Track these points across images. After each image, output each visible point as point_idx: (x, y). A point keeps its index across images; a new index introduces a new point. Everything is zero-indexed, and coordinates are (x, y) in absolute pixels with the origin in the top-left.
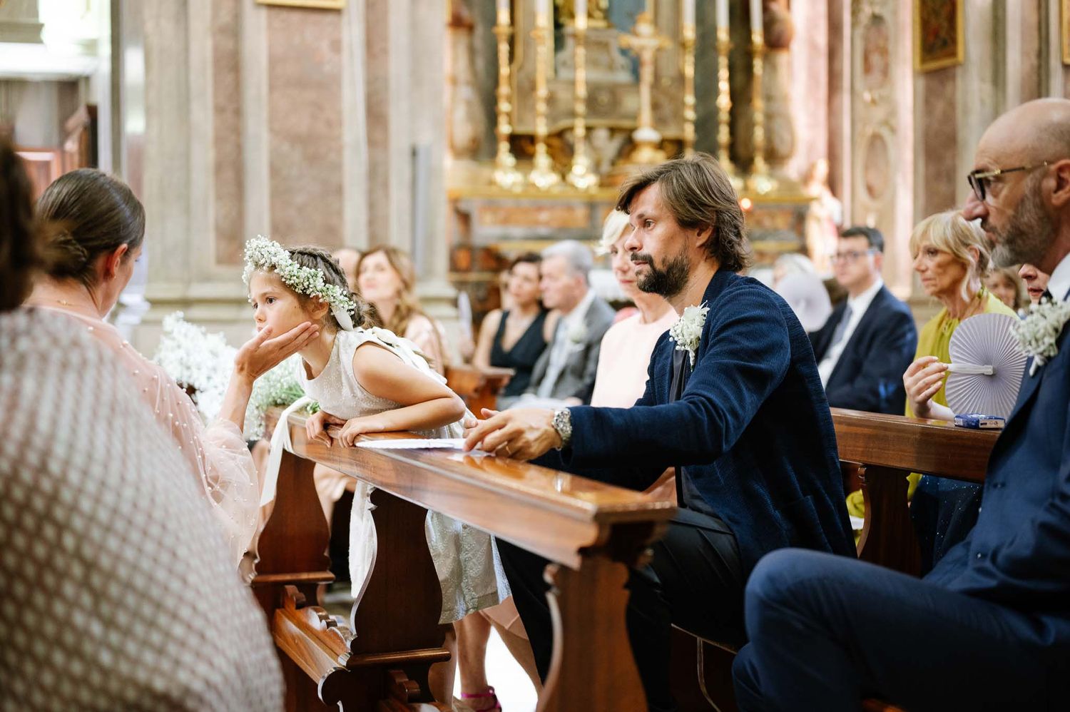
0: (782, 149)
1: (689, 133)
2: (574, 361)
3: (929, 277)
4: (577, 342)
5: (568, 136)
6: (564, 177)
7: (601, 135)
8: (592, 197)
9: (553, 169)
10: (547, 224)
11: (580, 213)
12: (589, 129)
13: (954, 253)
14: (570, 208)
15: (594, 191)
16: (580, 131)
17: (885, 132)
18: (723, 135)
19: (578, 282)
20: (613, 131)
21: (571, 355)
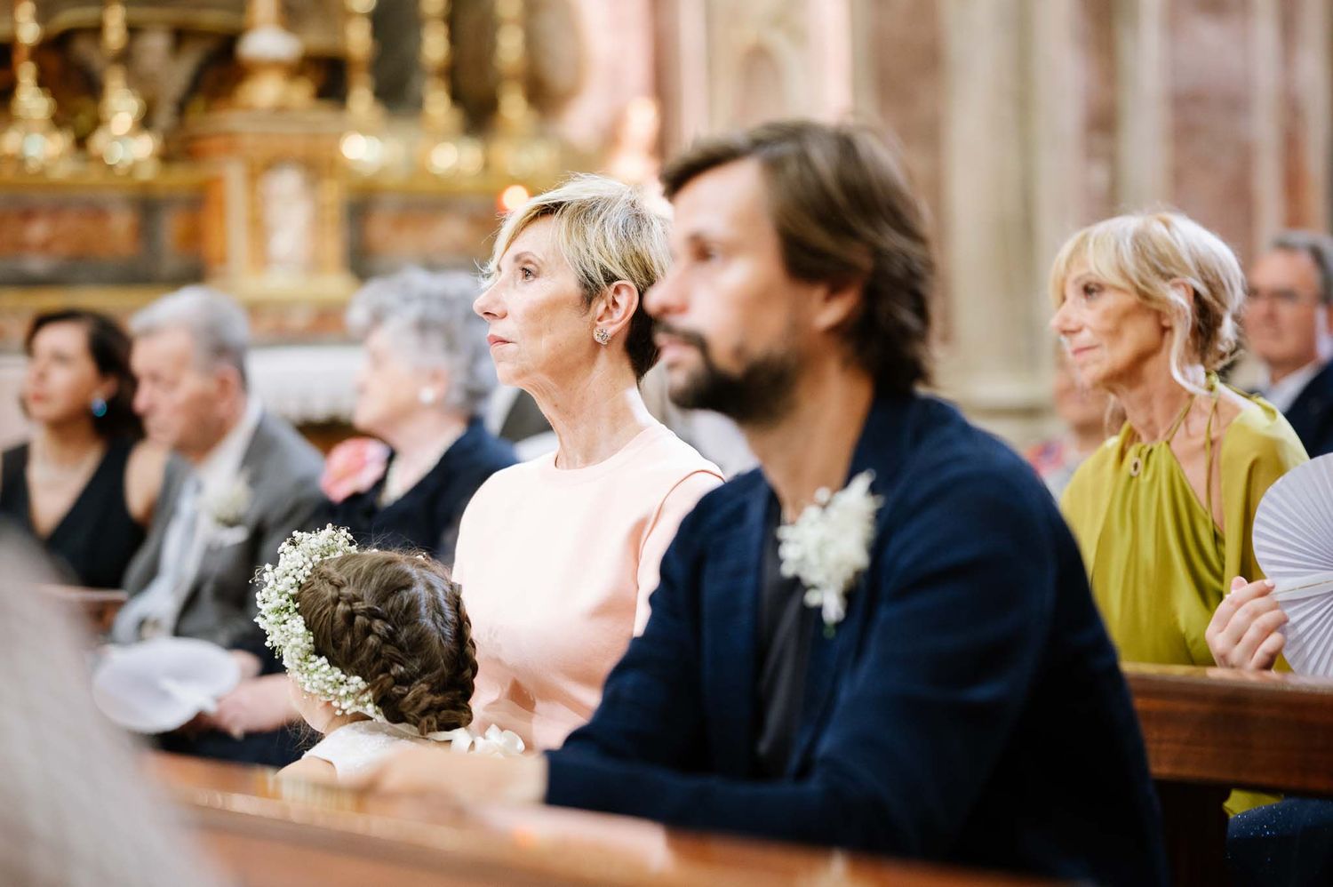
0: (559, 76)
1: (358, 40)
2: (219, 566)
3: (1086, 344)
4: (231, 524)
5: (82, 47)
6: (81, 142)
7: (155, 45)
8: (145, 186)
9: (59, 121)
10: (46, 246)
11: (121, 223)
12: (133, 30)
13: (1138, 289)
14: (96, 212)
15: (148, 173)
16: (115, 35)
17: (778, 41)
18: (434, 46)
19: (224, 383)
20: (181, 36)
21: (210, 551)
